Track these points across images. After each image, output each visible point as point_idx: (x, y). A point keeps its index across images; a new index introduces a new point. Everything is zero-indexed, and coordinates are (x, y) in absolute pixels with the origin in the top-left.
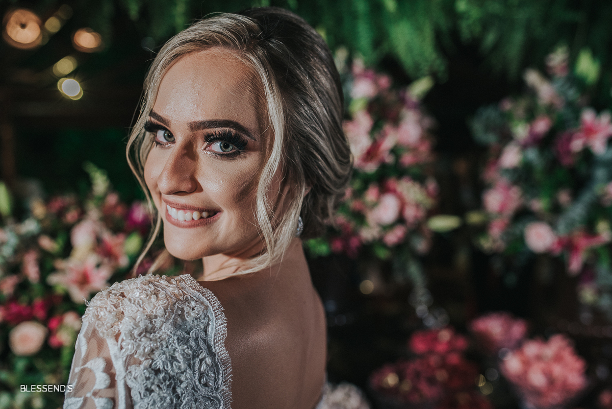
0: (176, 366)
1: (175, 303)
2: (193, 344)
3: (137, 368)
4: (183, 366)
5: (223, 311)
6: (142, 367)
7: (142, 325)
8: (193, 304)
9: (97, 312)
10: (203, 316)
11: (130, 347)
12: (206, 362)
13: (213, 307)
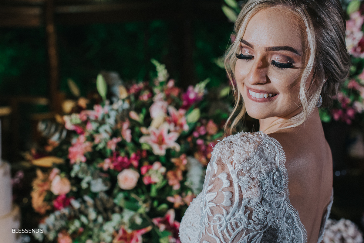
0: (262, 176)
1: (258, 145)
2: (269, 165)
3: (244, 177)
4: (265, 176)
5: (282, 149)
6: (246, 176)
7: (244, 156)
8: (267, 145)
9: (221, 151)
10: (273, 151)
11: (239, 167)
12: (276, 174)
13: (277, 147)
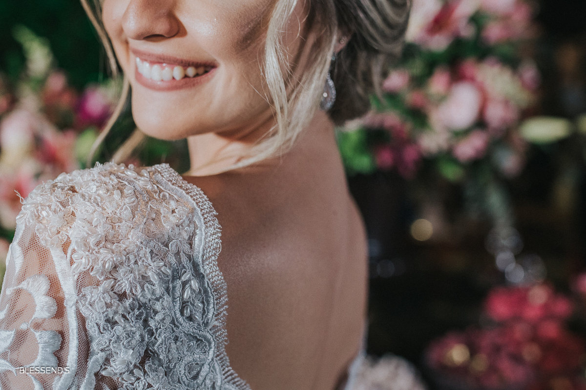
0: (149, 289)
1: (147, 202)
2: (173, 260)
3: (95, 291)
4: (159, 290)
5: (215, 216)
6: (101, 289)
7: (100, 230)
8: (173, 204)
9: (38, 211)
10: (187, 222)
11: (83, 260)
12: (191, 286)
13: (201, 210)
